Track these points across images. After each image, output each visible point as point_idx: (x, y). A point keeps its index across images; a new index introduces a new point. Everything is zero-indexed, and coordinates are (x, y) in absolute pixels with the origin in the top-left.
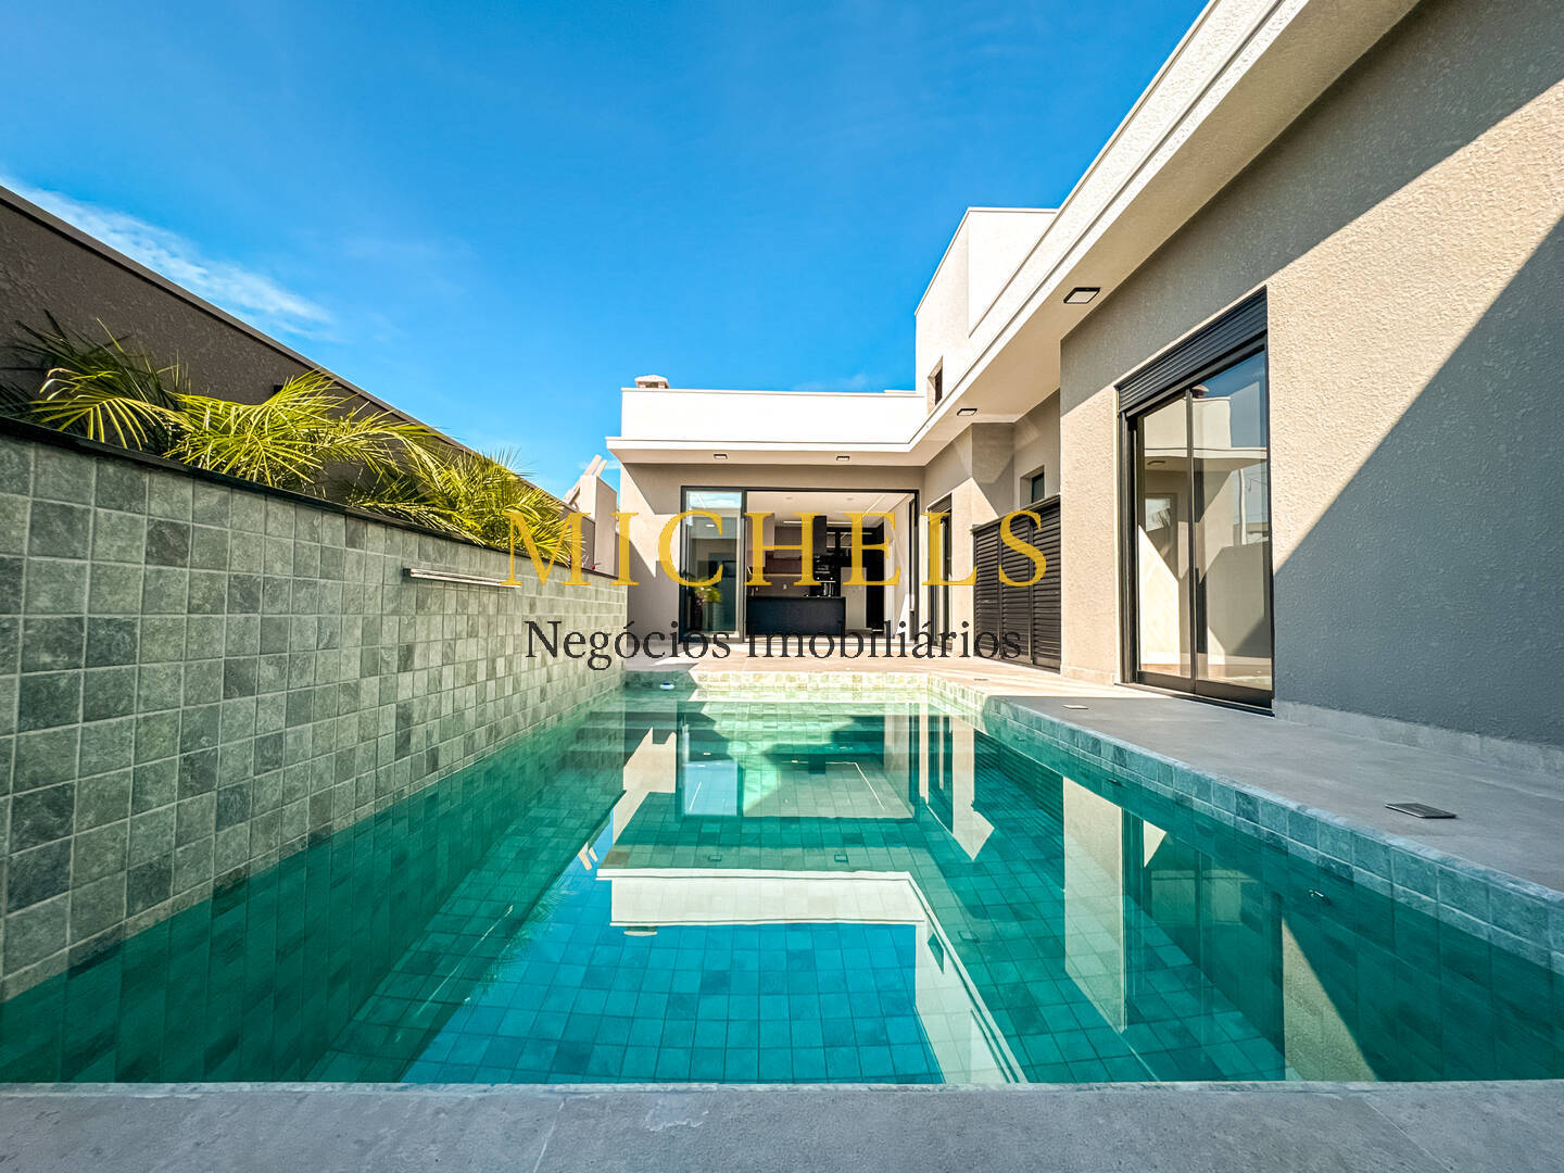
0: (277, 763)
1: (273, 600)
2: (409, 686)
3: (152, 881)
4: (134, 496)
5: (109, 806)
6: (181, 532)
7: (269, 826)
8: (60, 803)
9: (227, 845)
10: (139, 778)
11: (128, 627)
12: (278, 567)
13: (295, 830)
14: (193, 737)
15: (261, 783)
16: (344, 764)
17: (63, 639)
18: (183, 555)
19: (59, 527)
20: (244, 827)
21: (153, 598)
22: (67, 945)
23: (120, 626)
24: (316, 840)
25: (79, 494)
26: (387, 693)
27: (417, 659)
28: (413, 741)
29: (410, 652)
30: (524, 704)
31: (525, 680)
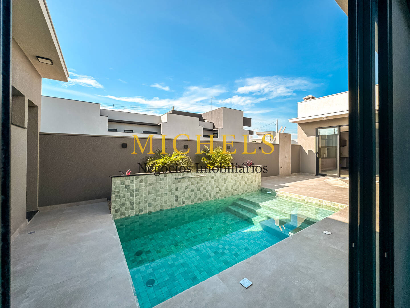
0: (155, 201)
1: (153, 185)
2: (177, 193)
3: (142, 210)
4: (138, 178)
5: (137, 204)
6: (142, 180)
7: (154, 207)
8: (133, 203)
9: (149, 209)
10: (140, 201)
11: (138, 189)
12: (154, 181)
13: (158, 208)
14: (145, 198)
15: (153, 203)
16: (165, 202)
17: (133, 190)
18: (143, 182)
19: (132, 182)
20: (151, 207)
21: (140, 186)
22: (134, 214)
23: (137, 189)
24: (161, 210)
25: (133, 179)
26: (173, 194)
27: (179, 189)
28: (179, 200)
29: (177, 188)
30: (210, 195)
31: (210, 191)
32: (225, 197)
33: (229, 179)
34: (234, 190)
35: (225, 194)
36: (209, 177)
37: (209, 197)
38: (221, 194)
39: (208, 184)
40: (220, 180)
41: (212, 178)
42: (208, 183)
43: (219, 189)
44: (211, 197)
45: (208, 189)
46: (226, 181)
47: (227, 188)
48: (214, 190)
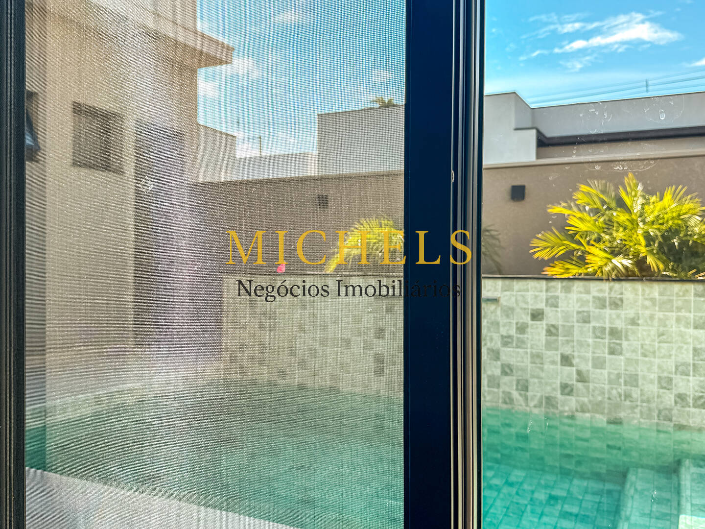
3: (283, 374)
5: (273, 353)
7: (314, 375)
17: (264, 314)
22: (266, 378)
24: (332, 389)
26: (367, 346)
27: (387, 335)
28: (386, 371)
29: (382, 330)
30: (524, 387)
31: (524, 370)
32: (617, 422)
33: (645, 334)
34: (681, 398)
35: (617, 407)
36: (518, 310)
37: (515, 394)
38: (586, 400)
39: (509, 337)
40: (584, 334)
41: (537, 315)
42: (513, 332)
43: (579, 373)
44: (526, 399)
45: (513, 361)
46: (625, 344)
47: (633, 380)
48: (542, 369)
